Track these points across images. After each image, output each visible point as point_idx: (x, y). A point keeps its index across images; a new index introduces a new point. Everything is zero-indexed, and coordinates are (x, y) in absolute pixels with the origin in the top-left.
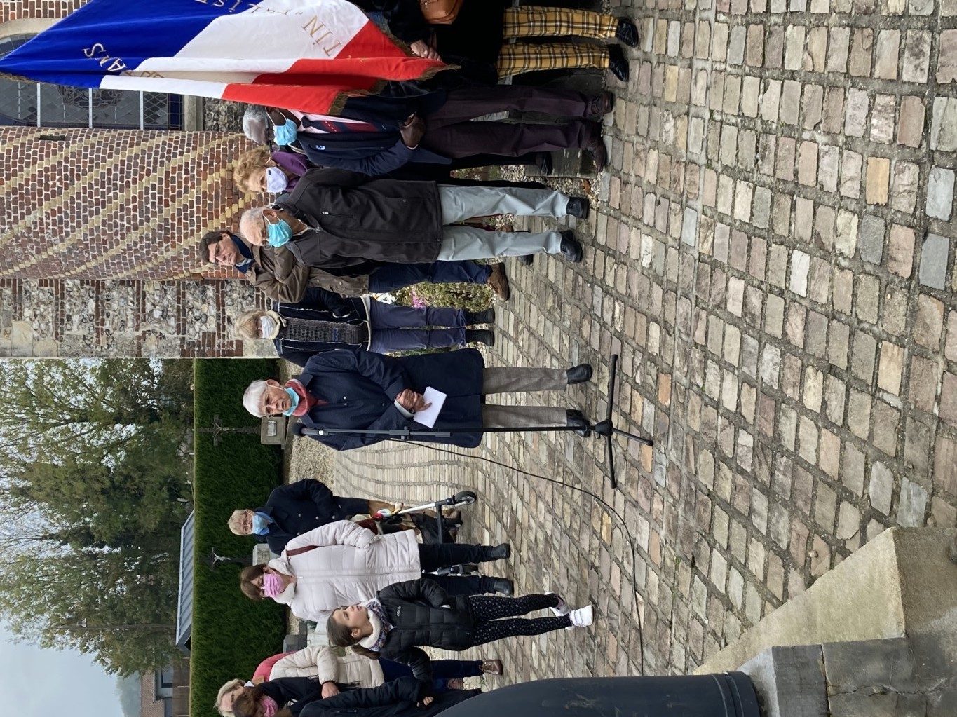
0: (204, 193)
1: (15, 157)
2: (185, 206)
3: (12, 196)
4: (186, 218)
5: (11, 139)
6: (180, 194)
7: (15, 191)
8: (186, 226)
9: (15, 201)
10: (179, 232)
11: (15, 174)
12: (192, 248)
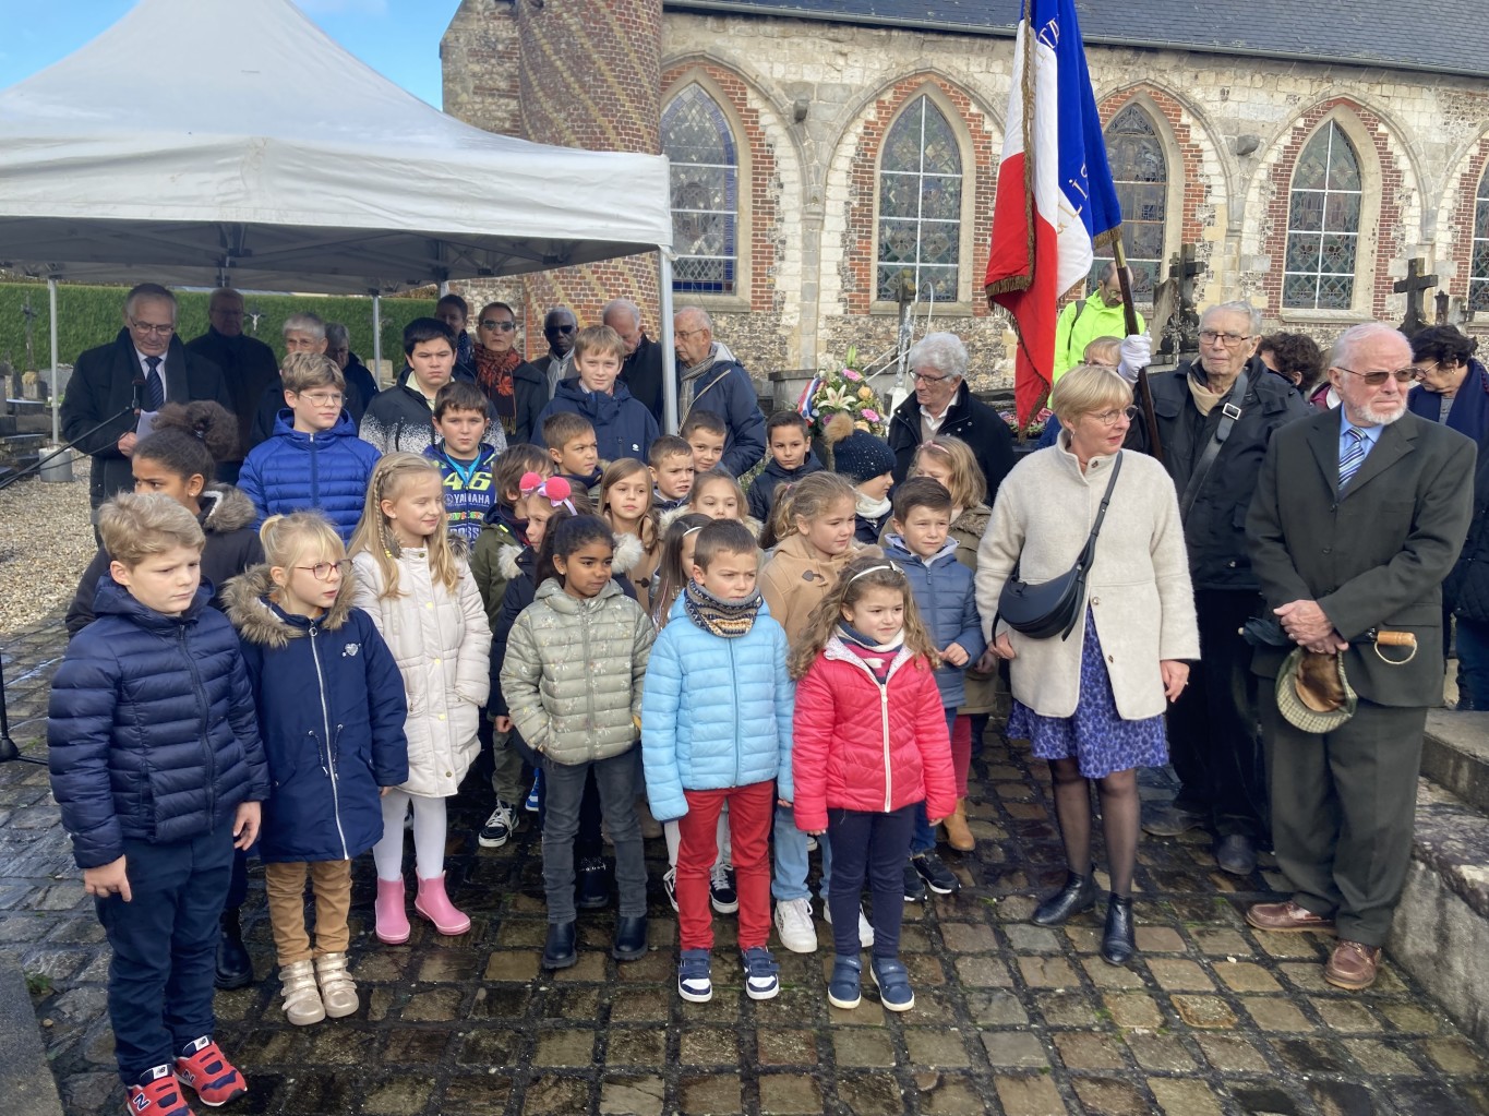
1: (634, 135)
2: (593, 290)
3: (597, 130)
4: (582, 289)
5: (649, 133)
6: (604, 285)
7: (603, 133)
8: (576, 289)
9: (595, 133)
10: (571, 283)
11: (619, 134)
12: (554, 294)
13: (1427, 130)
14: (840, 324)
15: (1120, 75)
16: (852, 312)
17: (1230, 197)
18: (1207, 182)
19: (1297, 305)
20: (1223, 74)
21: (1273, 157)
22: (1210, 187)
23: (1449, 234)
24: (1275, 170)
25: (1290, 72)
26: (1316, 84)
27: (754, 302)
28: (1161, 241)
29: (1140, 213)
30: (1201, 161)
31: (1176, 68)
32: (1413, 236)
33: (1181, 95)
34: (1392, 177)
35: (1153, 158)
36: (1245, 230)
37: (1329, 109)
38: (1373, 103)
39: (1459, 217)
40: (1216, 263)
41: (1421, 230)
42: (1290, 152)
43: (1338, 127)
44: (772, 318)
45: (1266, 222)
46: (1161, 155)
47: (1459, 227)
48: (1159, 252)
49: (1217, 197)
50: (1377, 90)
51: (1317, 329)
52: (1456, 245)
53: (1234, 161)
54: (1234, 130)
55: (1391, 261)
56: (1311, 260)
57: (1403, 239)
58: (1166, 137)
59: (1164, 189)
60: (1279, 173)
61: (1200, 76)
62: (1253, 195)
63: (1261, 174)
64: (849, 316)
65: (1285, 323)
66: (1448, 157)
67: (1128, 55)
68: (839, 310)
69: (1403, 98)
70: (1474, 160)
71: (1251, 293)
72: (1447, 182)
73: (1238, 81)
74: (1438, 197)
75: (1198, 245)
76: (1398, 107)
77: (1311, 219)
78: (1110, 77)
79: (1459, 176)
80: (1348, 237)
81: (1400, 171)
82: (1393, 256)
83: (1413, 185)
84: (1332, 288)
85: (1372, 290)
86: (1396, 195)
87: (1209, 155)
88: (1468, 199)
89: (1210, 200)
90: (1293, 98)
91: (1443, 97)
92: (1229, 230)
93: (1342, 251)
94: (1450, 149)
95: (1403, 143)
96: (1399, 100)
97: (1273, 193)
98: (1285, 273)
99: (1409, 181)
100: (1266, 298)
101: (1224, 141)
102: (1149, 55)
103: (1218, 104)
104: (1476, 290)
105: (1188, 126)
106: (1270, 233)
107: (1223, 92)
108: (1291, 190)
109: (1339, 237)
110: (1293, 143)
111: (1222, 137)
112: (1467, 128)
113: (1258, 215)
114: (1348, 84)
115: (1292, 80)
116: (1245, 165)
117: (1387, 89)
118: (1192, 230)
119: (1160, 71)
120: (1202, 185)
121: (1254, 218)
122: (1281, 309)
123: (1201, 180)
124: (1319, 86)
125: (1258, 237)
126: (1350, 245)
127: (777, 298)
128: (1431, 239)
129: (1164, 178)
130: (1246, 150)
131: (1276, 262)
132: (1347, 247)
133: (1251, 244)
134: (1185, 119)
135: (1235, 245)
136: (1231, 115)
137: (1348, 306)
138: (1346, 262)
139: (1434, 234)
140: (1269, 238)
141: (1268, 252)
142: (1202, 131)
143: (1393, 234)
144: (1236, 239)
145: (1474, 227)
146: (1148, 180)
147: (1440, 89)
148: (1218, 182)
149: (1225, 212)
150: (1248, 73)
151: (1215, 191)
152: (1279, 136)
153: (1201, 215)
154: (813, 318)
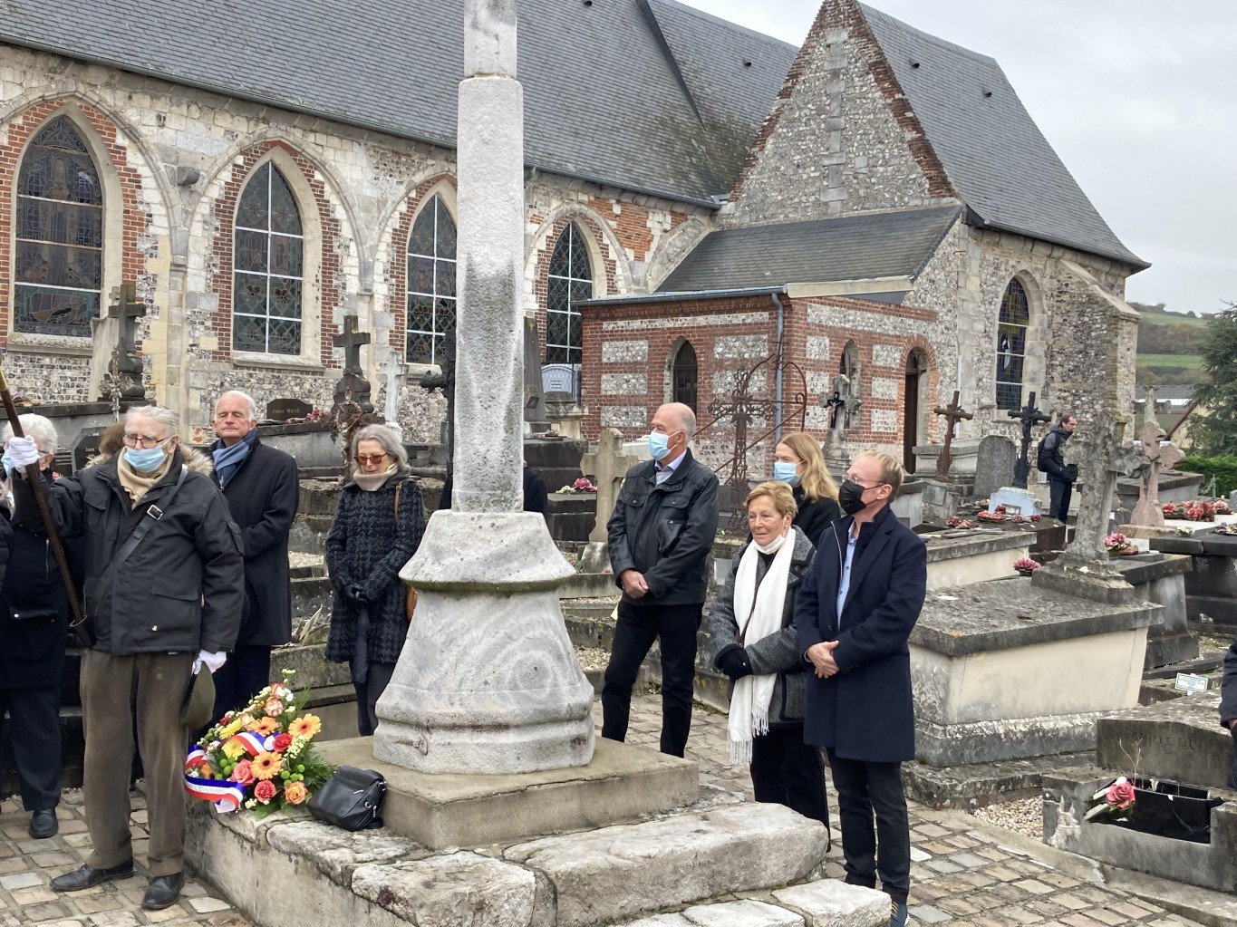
13: (359, 182)
15: (45, 83)
17: (172, 228)
18: (147, 209)
19: (248, 348)
20: (158, 98)
21: (216, 192)
22: (150, 216)
23: (385, 287)
24: (218, 206)
25: (226, 107)
26: (252, 123)
28: (99, 270)
29: (74, 236)
30: (140, 187)
31: (108, 85)
32: (353, 286)
33: (115, 114)
34: (331, 228)
35: (87, 177)
36: (190, 265)
37: (267, 150)
38: (308, 150)
39: (394, 270)
40: (162, 298)
41: (360, 281)
42: (231, 188)
43: (276, 169)
45: (212, 258)
46: (96, 175)
47: (394, 280)
48: (98, 282)
49: (159, 227)
50: (311, 137)
51: (269, 374)
52: (392, 298)
53: (174, 192)
54: (173, 159)
55: (335, 308)
56: (258, 302)
57: (344, 288)
58: (101, 157)
59: (100, 212)
60: (221, 209)
61: (134, 96)
62: (197, 229)
63: (204, 208)
65: (236, 367)
66: (380, 212)
67: (53, 63)
69: (335, 149)
70: (403, 217)
71: (200, 332)
72: (380, 237)
73: (174, 108)
74: (374, 249)
75: (140, 277)
76: (331, 157)
77: (257, 258)
78: (34, 84)
79: (391, 231)
80: (293, 281)
81: (337, 221)
82: (336, 305)
83: (350, 236)
84: (281, 332)
85: (319, 337)
86: (335, 244)
87: (148, 182)
88: (400, 253)
89: (152, 230)
90: (231, 134)
91: (372, 153)
92: (173, 264)
93: (289, 295)
94: (381, 203)
95: (338, 193)
96: (332, 151)
97: (217, 229)
98: (233, 313)
99: (346, 231)
100: (216, 340)
101: (163, 169)
102: (77, 67)
103: (155, 129)
104: (412, 343)
105: (124, 148)
106: (217, 271)
107: (159, 117)
108: (234, 227)
109: (285, 280)
110: (233, 180)
111: (161, 165)
112: (395, 185)
113: (203, 251)
114: (283, 128)
115: (228, 116)
116: (186, 196)
117: (321, 139)
118: (133, 261)
119: (90, 85)
120: (142, 213)
121: (198, 253)
122: (232, 351)
123: (141, 208)
124: (256, 125)
125: (203, 273)
126: (296, 289)
128: (370, 291)
129: (100, 200)
130: (188, 181)
131: (224, 301)
132: (293, 291)
133: (197, 280)
134: (121, 140)
135: (180, 280)
136: (169, 143)
137: (298, 352)
138: (293, 307)
139: (372, 285)
140: (215, 276)
141: (215, 291)
142: (139, 155)
143: (335, 282)
144: (182, 274)
145: (406, 281)
146: (82, 201)
147: (369, 143)
148: (158, 211)
149: (168, 244)
150: (185, 100)
151: (155, 219)
152: (219, 171)
153: (143, 246)
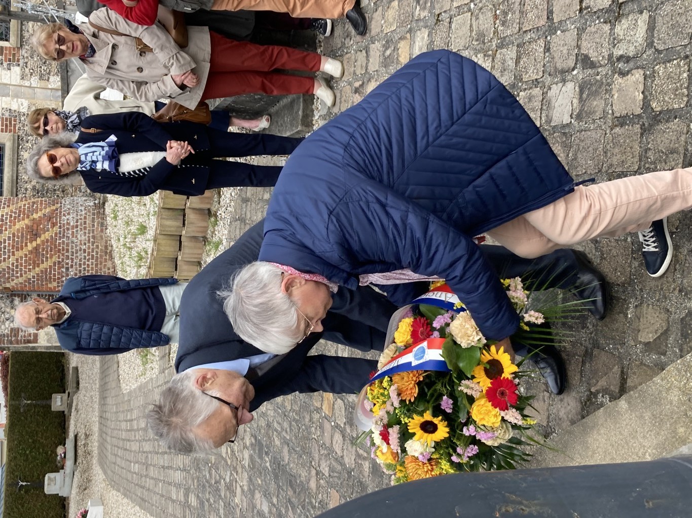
0: (14, 234)
14: (27, 70)
16: (18, 60)
27: (10, 131)
44: (22, 119)
64: (21, 62)
68: (16, 70)
127: (7, 114)
154: (23, 89)
